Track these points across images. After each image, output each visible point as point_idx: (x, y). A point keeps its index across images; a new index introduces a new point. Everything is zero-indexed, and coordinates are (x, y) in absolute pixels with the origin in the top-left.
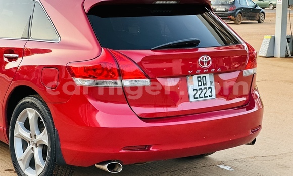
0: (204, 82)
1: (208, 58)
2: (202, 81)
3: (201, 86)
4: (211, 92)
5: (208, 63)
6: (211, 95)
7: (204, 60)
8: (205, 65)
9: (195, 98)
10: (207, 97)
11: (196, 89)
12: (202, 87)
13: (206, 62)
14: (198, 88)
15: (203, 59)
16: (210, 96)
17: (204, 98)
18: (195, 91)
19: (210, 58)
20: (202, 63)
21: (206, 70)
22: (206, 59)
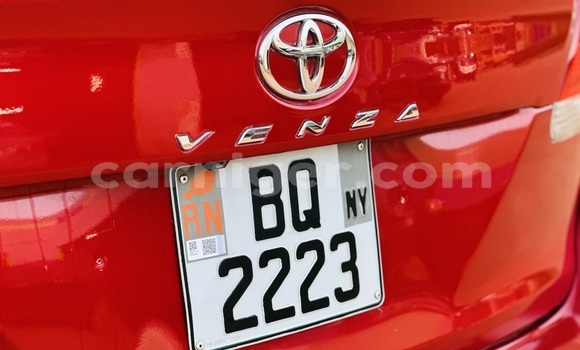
0: (305, 204)
1: (330, 32)
2: (285, 198)
3: (278, 231)
4: (350, 266)
5: (333, 65)
6: (347, 286)
7: (303, 48)
8: (312, 86)
9: (232, 325)
10: (323, 303)
11: (243, 262)
12: (290, 240)
13: (312, 62)
14: (254, 250)
15: (290, 36)
16: (342, 296)
17: (301, 320)
18: (236, 275)
19: (344, 33)
20: (285, 67)
21: (317, 117)
22: (312, 36)
